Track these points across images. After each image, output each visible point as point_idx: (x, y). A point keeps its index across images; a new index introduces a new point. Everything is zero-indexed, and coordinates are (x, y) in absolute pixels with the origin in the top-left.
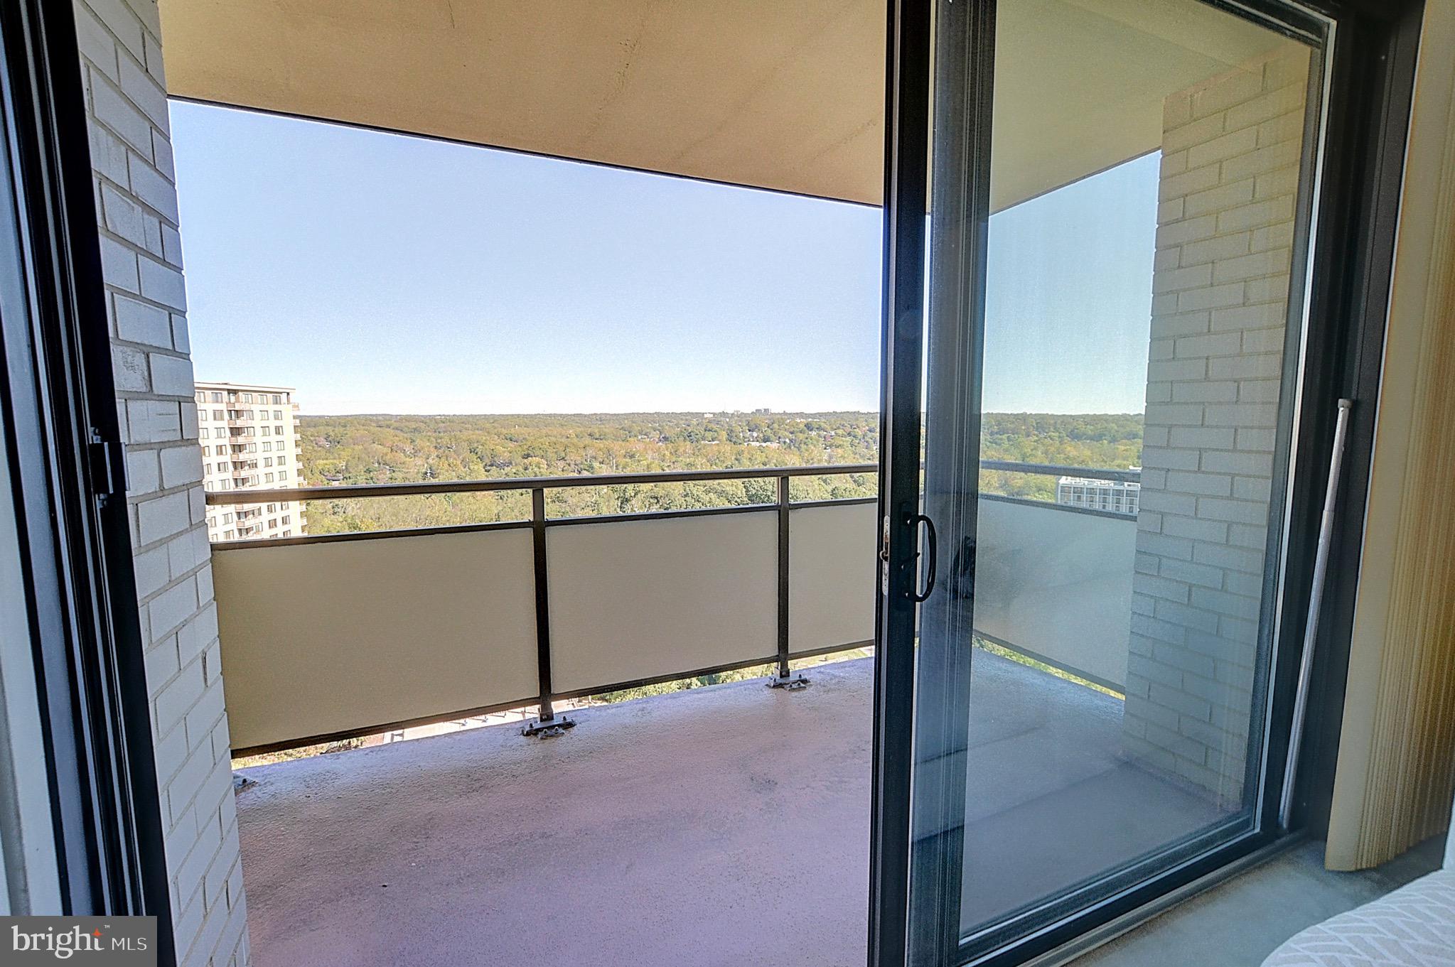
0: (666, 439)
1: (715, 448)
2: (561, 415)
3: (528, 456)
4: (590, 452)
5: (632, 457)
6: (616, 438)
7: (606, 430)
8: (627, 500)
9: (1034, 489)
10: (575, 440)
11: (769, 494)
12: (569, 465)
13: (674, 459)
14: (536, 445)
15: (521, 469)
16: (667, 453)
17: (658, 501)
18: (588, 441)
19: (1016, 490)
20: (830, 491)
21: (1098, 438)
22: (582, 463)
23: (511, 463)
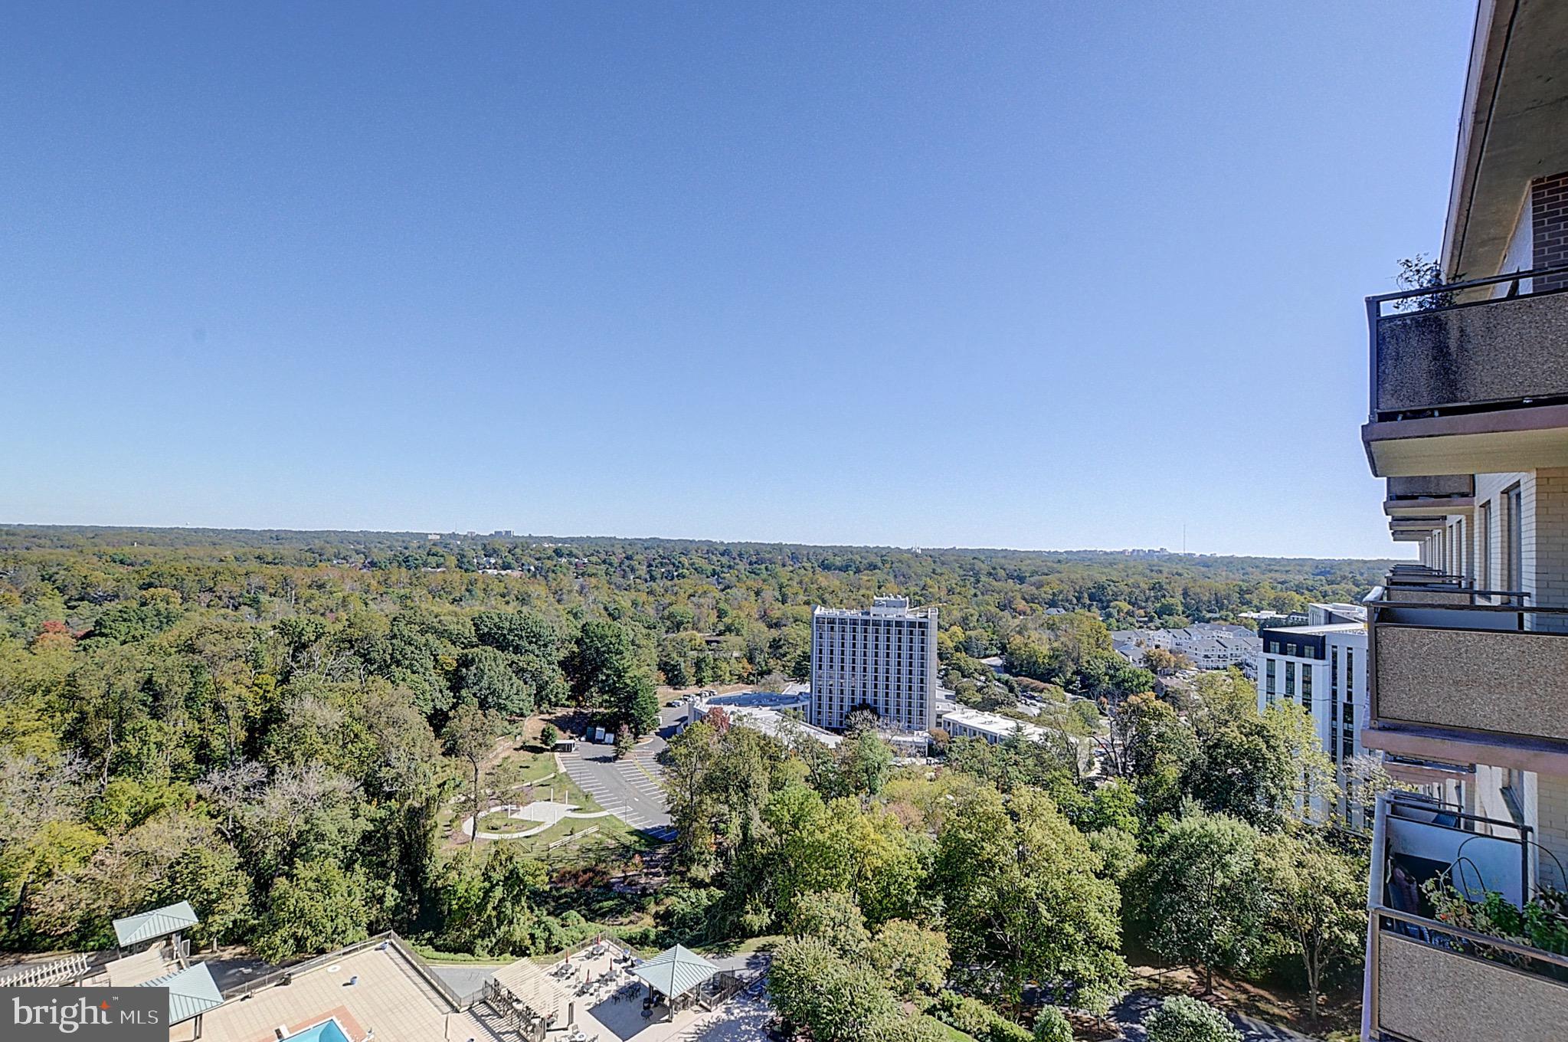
0: (373, 564)
1: (440, 577)
2: (213, 530)
3: (150, 585)
4: (255, 581)
5: (321, 587)
6: (299, 562)
7: (286, 552)
8: (304, 646)
9: (792, 620)
10: (234, 565)
11: (505, 632)
12: (220, 598)
13: (383, 589)
14: (165, 569)
15: (135, 605)
16: (374, 583)
17: (352, 647)
18: (253, 565)
19: (774, 621)
20: (579, 626)
21: (845, 569)
22: (241, 595)
23: (117, 596)
